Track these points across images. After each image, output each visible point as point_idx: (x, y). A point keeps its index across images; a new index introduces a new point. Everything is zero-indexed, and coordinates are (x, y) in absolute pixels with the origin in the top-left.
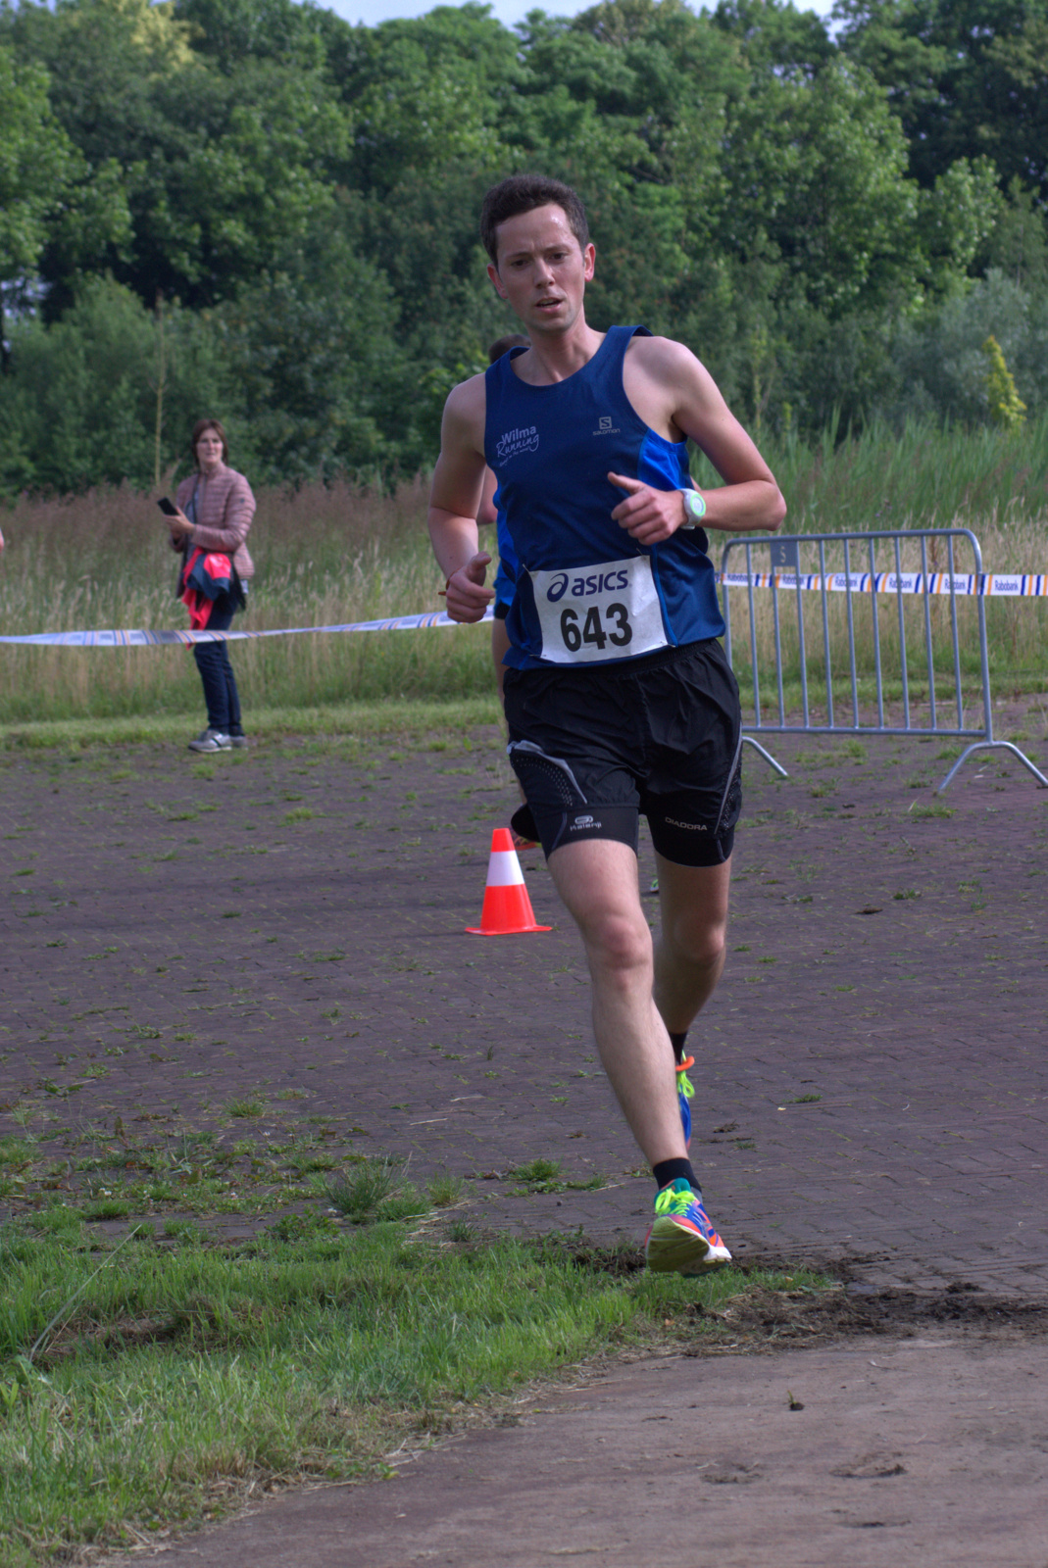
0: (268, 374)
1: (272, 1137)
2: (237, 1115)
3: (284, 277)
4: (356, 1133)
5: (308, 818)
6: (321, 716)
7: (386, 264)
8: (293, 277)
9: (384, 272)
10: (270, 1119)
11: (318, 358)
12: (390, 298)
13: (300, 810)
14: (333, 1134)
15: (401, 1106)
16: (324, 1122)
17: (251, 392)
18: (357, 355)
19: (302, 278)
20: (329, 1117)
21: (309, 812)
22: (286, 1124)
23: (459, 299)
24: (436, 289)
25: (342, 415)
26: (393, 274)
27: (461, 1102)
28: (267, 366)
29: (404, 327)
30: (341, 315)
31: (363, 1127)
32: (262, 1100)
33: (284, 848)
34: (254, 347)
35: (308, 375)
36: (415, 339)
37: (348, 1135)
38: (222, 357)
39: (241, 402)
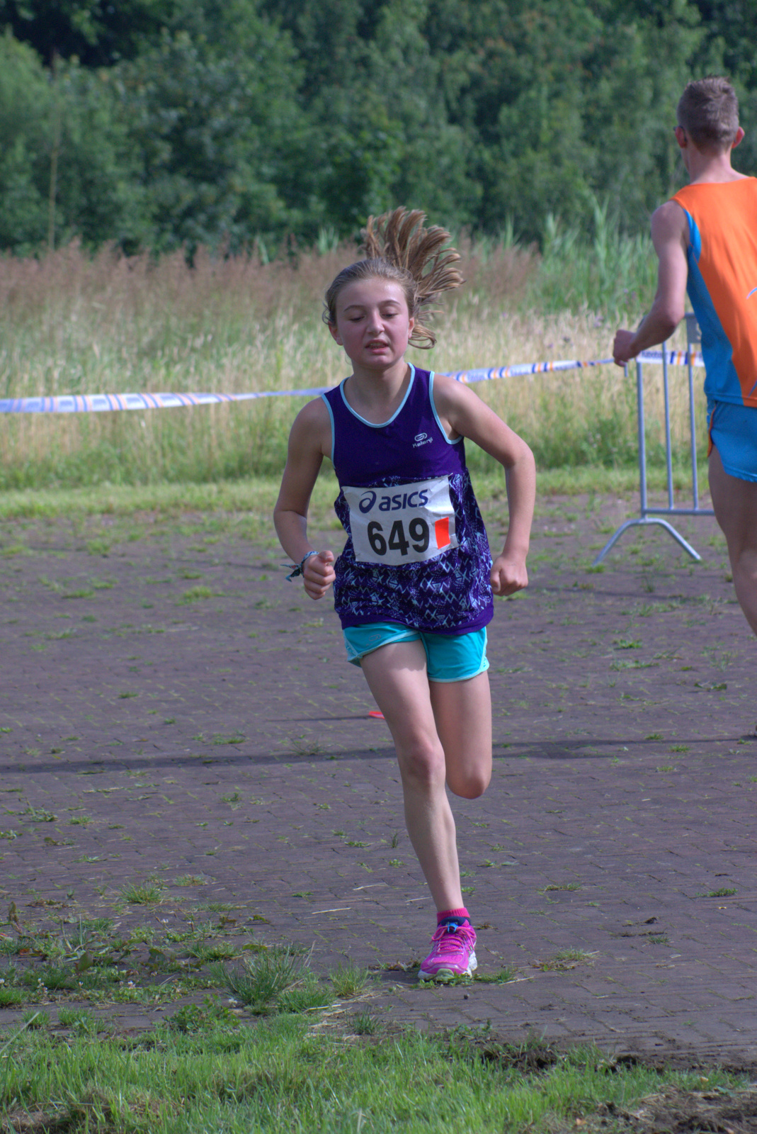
0: (166, 138)
1: (171, 925)
2: (134, 901)
3: (184, 37)
4: (257, 922)
5: (206, 597)
6: (220, 492)
7: (289, 25)
8: (193, 37)
9: (288, 34)
10: (168, 906)
11: (219, 121)
12: (293, 61)
13: (198, 588)
14: (234, 922)
15: (303, 894)
16: (221, 910)
17: (148, 157)
18: (259, 120)
19: (202, 38)
20: (229, 905)
21: (208, 590)
22: (185, 912)
23: (364, 62)
24: (341, 52)
25: (243, 181)
26: (297, 36)
27: (365, 891)
28: (165, 130)
29: (308, 90)
30: (243, 78)
31: (264, 916)
32: (160, 886)
33: (182, 628)
34: (152, 110)
35: (207, 139)
36: (318, 103)
37: (249, 923)
38: (118, 120)
39: (138, 167)
